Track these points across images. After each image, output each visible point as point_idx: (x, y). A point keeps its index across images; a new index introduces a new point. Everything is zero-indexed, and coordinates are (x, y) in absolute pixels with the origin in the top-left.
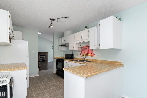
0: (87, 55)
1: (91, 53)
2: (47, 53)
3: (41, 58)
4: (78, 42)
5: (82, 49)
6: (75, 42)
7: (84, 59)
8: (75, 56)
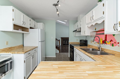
0: (104, 42)
1: (111, 41)
2: (68, 38)
3: (66, 42)
4: (90, 25)
5: (97, 34)
6: (86, 26)
7: (99, 48)
8: (89, 43)
